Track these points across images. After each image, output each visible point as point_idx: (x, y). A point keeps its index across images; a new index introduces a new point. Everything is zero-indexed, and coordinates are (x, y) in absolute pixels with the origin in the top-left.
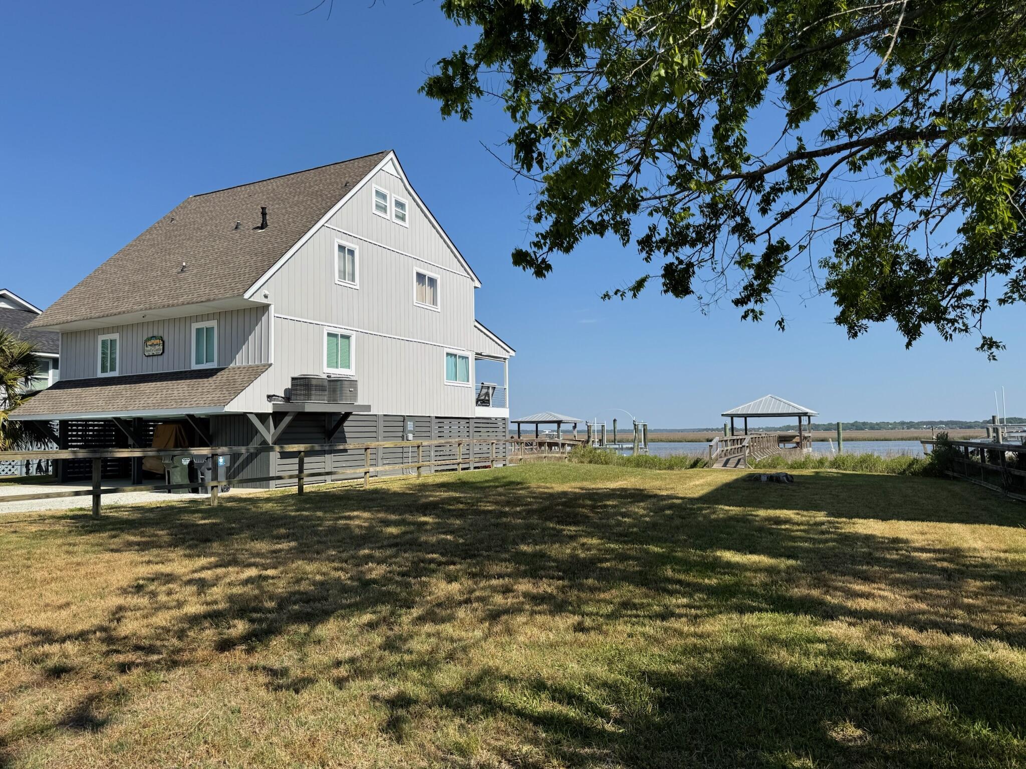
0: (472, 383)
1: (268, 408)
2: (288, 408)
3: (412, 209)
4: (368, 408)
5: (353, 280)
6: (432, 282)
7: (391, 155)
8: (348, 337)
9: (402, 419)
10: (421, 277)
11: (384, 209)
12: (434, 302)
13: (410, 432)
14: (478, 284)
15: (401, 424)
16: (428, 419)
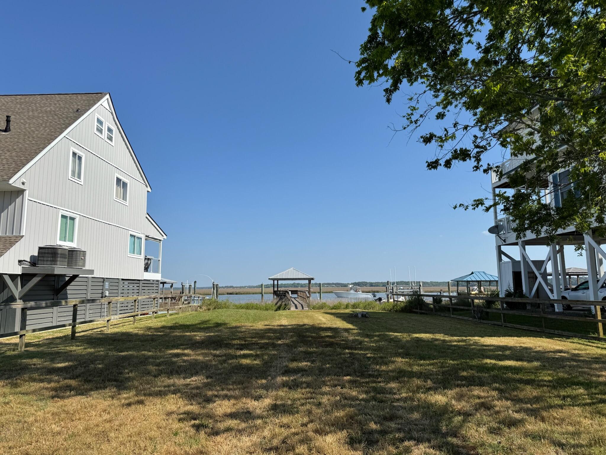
0: (142, 257)
1: (18, 270)
2: (33, 270)
3: (116, 134)
4: (92, 272)
6: (125, 185)
7: (108, 96)
8: (73, 219)
9: (102, 280)
10: (119, 180)
11: (100, 131)
12: (124, 198)
13: (107, 290)
14: (150, 190)
15: (102, 284)
16: (117, 281)
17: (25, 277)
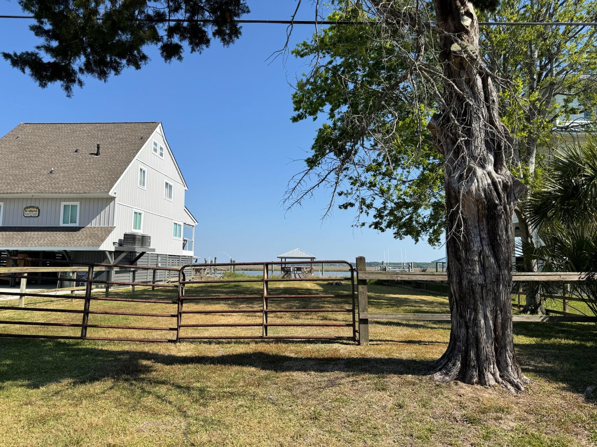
0: (182, 239)
1: (113, 249)
2: (121, 249)
3: (165, 152)
4: (154, 250)
5: (144, 185)
6: (171, 186)
7: (160, 125)
8: (140, 214)
9: (156, 256)
10: (167, 184)
11: (155, 150)
12: (170, 197)
13: (160, 262)
14: (187, 189)
15: (156, 258)
16: (165, 256)
17: (117, 253)
